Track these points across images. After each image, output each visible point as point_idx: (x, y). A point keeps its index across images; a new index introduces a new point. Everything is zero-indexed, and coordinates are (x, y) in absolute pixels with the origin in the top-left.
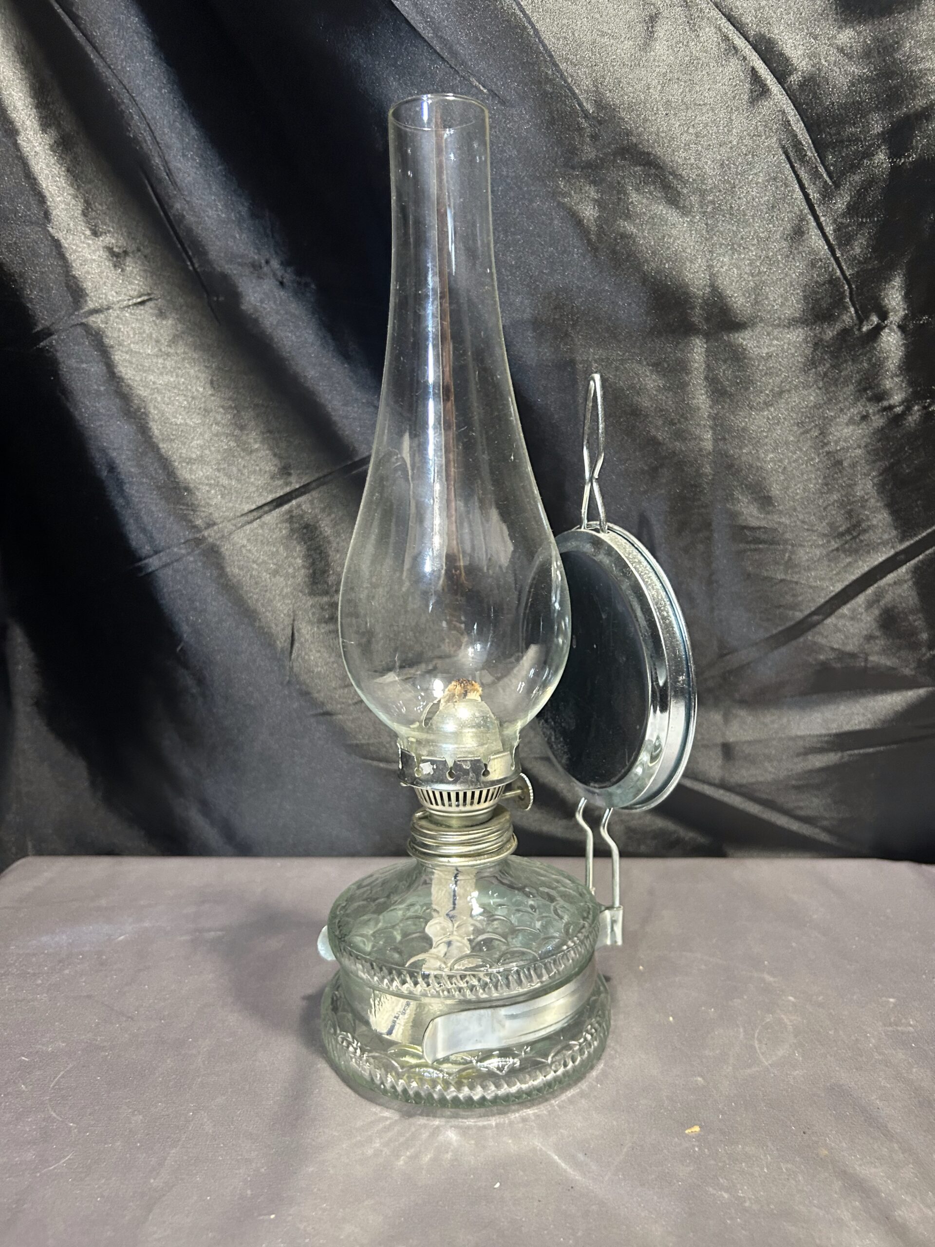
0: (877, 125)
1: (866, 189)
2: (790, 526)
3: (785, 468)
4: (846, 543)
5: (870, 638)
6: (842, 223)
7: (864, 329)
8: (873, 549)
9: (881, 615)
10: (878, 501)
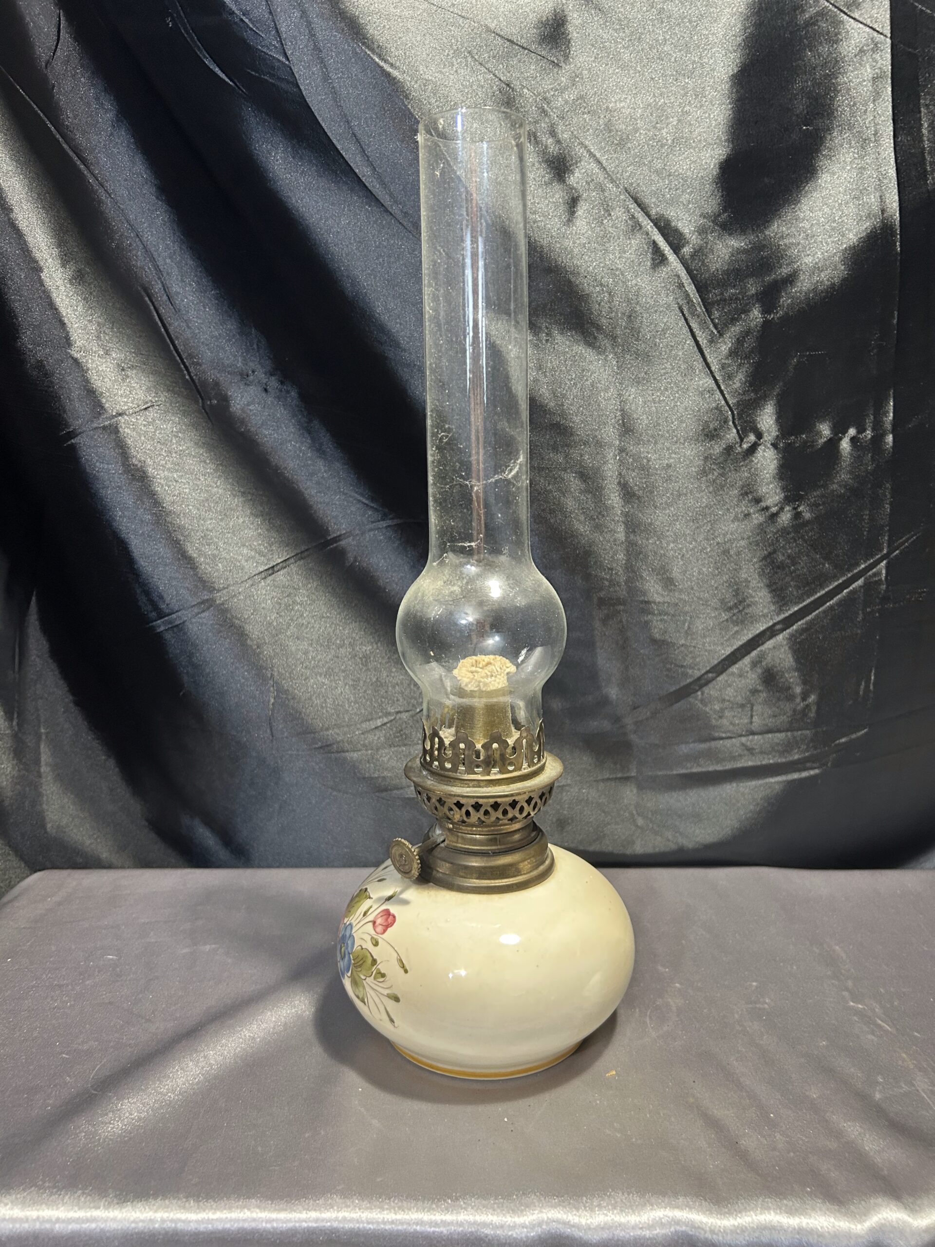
0: (752, 287)
1: (743, 337)
2: (688, 601)
3: (683, 555)
4: (734, 615)
5: (754, 692)
6: (725, 364)
7: (745, 446)
8: (756, 621)
9: (763, 673)
10: (759, 582)
